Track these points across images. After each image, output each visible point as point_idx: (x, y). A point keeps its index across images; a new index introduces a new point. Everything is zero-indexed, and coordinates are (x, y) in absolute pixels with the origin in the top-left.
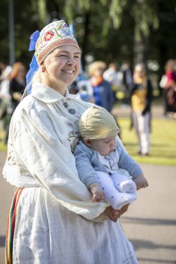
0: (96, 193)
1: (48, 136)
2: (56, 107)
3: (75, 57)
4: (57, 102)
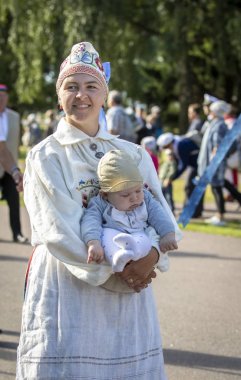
0: (92, 251)
1: (48, 183)
2: (77, 150)
3: (90, 87)
4: (81, 143)
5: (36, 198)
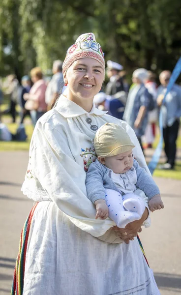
1: (58, 150)
2: (77, 122)
3: (96, 71)
4: (79, 116)
5: (46, 161)
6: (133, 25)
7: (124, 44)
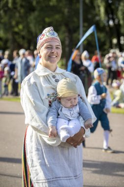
6: (21, 27)
7: (17, 37)
